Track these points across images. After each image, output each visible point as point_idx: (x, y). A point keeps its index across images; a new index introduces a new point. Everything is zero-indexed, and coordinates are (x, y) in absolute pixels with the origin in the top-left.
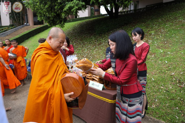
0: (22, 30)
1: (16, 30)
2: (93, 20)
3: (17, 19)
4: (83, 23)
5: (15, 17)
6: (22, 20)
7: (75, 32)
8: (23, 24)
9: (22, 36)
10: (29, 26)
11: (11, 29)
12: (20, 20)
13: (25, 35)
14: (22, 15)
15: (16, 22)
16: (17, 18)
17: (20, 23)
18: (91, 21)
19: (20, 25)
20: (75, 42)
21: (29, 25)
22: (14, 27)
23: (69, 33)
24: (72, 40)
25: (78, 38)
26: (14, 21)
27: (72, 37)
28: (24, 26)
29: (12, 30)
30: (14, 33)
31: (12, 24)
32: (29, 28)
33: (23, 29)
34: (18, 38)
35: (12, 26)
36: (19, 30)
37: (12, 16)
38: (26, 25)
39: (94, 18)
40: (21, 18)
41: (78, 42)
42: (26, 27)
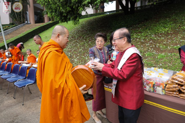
0: (24, 29)
1: (17, 29)
2: (102, 17)
3: (18, 18)
4: (91, 20)
5: (16, 15)
6: (23, 18)
7: (85, 30)
8: (24, 22)
9: (26, 34)
10: (30, 25)
11: (12, 27)
12: (20, 18)
13: (29, 33)
14: (22, 13)
15: (17, 20)
16: (17, 16)
17: (21, 22)
18: (100, 18)
19: (21, 24)
20: (90, 41)
21: (30, 23)
22: (14, 25)
23: (79, 31)
24: (85, 38)
25: (91, 36)
26: (14, 19)
27: (83, 35)
28: (25, 25)
29: (13, 29)
30: (15, 31)
31: (12, 22)
32: (31, 26)
33: (24, 27)
34: (22, 36)
35: (12, 24)
36: (20, 29)
37: (13, 14)
38: (27, 23)
39: (100, 15)
40: (22, 16)
41: (93, 40)
42: (27, 25)
